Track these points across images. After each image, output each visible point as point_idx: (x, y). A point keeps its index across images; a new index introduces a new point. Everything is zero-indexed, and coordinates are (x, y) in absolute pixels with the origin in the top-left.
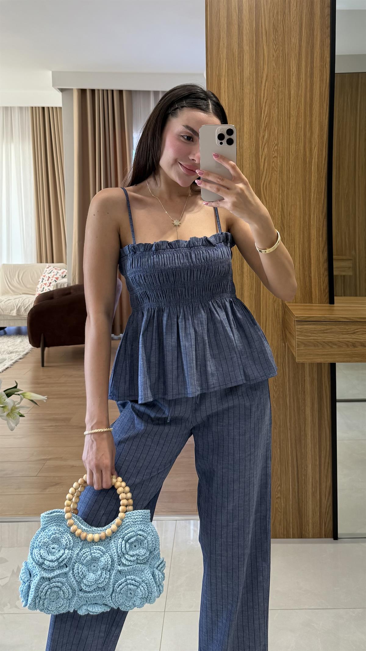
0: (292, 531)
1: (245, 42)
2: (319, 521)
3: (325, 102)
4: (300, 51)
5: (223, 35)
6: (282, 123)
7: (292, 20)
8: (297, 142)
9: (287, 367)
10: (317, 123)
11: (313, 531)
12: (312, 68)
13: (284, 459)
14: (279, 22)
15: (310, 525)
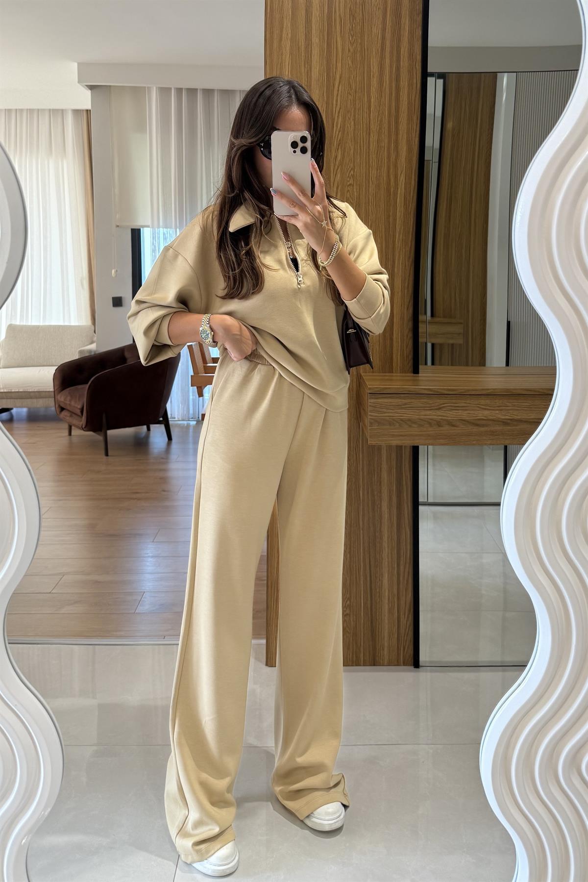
0: (363, 656)
1: (314, 31)
2: (396, 645)
3: (415, 116)
4: (384, 44)
5: (287, 23)
6: (359, 141)
7: (374, 5)
8: (379, 166)
9: (361, 452)
10: (405, 141)
11: (389, 657)
12: (398, 69)
13: (354, 565)
14: (358, 6)
15: (386, 649)
